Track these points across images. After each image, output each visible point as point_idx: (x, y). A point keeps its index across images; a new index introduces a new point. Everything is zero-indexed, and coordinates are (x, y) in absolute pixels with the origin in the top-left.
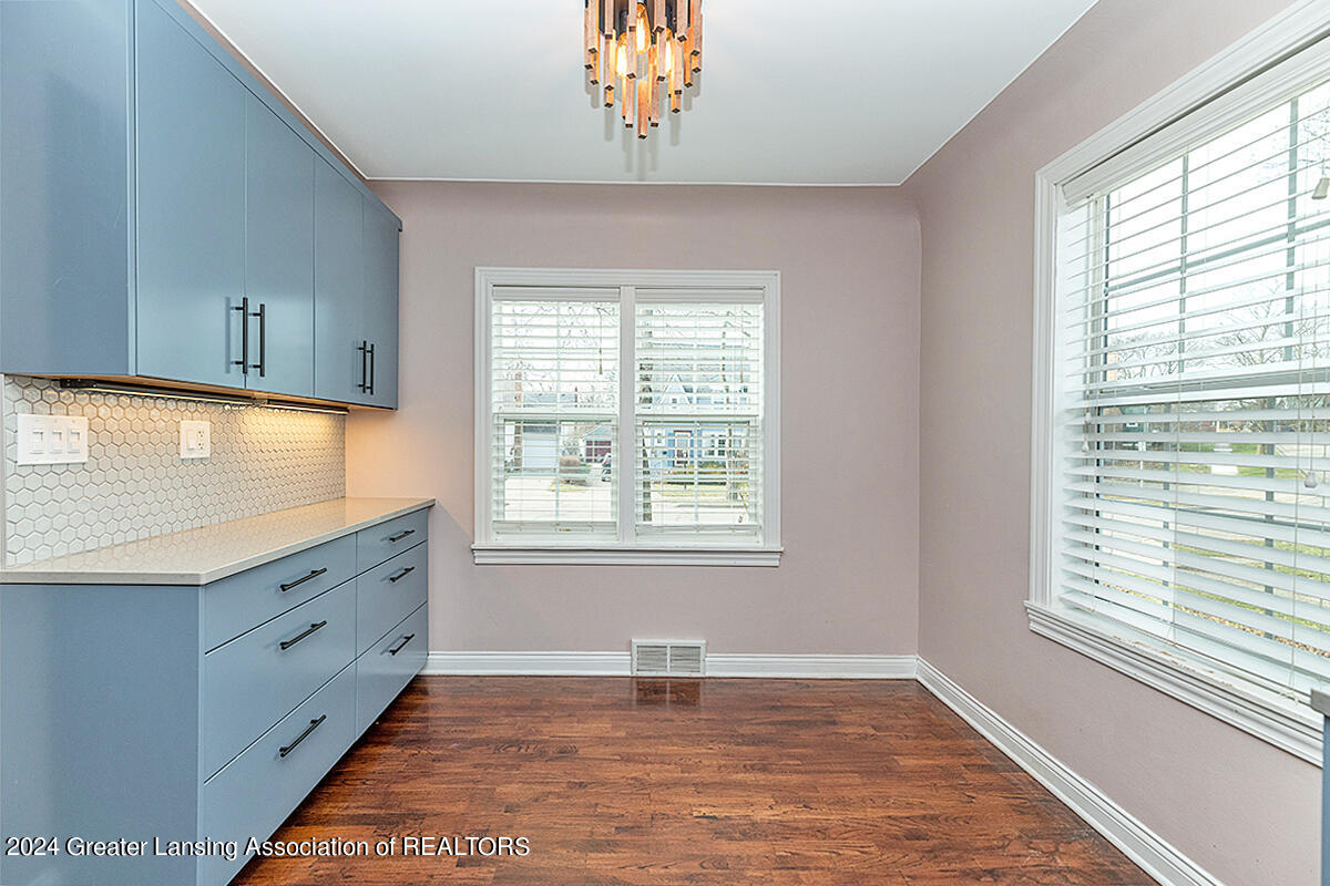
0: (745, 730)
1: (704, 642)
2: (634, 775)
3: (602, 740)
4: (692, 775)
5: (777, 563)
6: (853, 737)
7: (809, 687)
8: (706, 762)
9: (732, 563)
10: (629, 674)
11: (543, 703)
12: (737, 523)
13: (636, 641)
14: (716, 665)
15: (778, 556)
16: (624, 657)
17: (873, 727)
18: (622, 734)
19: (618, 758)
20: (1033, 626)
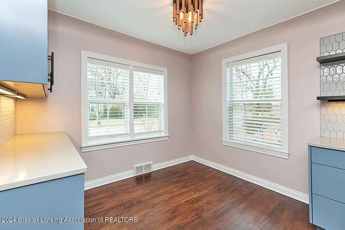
0: (174, 180)
1: (152, 162)
2: (161, 200)
3: (144, 195)
4: (174, 194)
5: (167, 139)
6: (194, 175)
7: (176, 167)
8: (174, 190)
9: (158, 140)
10: (133, 176)
11: (117, 192)
12: (158, 130)
13: (135, 166)
14: (155, 168)
15: (168, 137)
16: (132, 171)
17: (195, 172)
18: (148, 191)
19: (153, 197)
20: (223, 144)
